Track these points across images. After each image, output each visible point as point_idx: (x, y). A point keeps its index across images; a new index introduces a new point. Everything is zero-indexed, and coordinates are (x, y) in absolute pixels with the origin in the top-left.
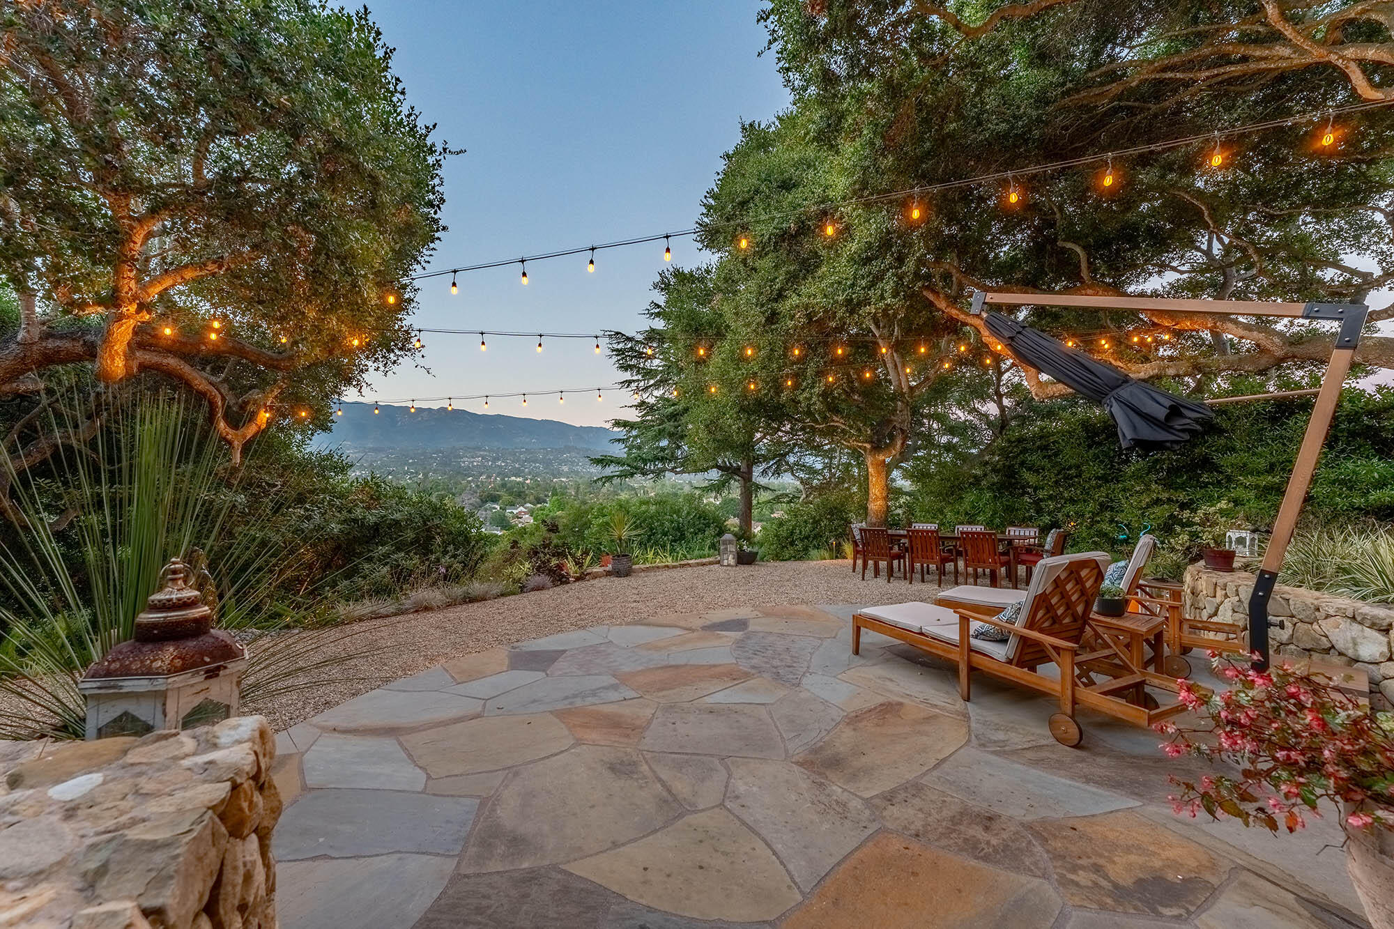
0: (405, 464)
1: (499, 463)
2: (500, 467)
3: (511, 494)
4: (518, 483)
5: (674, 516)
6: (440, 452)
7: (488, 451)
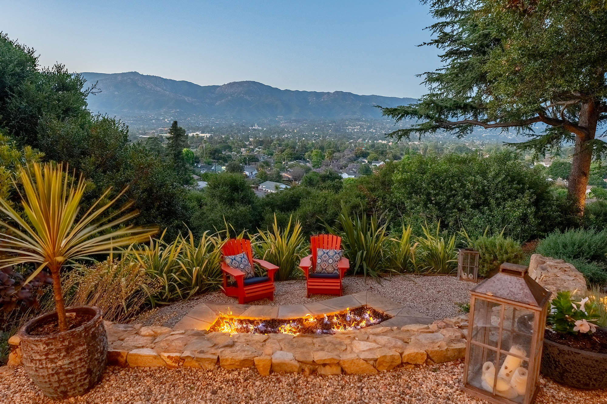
0: (313, 130)
1: (371, 130)
2: (372, 133)
3: (376, 152)
4: (383, 145)
5: (479, 178)
6: (334, 122)
7: (365, 121)
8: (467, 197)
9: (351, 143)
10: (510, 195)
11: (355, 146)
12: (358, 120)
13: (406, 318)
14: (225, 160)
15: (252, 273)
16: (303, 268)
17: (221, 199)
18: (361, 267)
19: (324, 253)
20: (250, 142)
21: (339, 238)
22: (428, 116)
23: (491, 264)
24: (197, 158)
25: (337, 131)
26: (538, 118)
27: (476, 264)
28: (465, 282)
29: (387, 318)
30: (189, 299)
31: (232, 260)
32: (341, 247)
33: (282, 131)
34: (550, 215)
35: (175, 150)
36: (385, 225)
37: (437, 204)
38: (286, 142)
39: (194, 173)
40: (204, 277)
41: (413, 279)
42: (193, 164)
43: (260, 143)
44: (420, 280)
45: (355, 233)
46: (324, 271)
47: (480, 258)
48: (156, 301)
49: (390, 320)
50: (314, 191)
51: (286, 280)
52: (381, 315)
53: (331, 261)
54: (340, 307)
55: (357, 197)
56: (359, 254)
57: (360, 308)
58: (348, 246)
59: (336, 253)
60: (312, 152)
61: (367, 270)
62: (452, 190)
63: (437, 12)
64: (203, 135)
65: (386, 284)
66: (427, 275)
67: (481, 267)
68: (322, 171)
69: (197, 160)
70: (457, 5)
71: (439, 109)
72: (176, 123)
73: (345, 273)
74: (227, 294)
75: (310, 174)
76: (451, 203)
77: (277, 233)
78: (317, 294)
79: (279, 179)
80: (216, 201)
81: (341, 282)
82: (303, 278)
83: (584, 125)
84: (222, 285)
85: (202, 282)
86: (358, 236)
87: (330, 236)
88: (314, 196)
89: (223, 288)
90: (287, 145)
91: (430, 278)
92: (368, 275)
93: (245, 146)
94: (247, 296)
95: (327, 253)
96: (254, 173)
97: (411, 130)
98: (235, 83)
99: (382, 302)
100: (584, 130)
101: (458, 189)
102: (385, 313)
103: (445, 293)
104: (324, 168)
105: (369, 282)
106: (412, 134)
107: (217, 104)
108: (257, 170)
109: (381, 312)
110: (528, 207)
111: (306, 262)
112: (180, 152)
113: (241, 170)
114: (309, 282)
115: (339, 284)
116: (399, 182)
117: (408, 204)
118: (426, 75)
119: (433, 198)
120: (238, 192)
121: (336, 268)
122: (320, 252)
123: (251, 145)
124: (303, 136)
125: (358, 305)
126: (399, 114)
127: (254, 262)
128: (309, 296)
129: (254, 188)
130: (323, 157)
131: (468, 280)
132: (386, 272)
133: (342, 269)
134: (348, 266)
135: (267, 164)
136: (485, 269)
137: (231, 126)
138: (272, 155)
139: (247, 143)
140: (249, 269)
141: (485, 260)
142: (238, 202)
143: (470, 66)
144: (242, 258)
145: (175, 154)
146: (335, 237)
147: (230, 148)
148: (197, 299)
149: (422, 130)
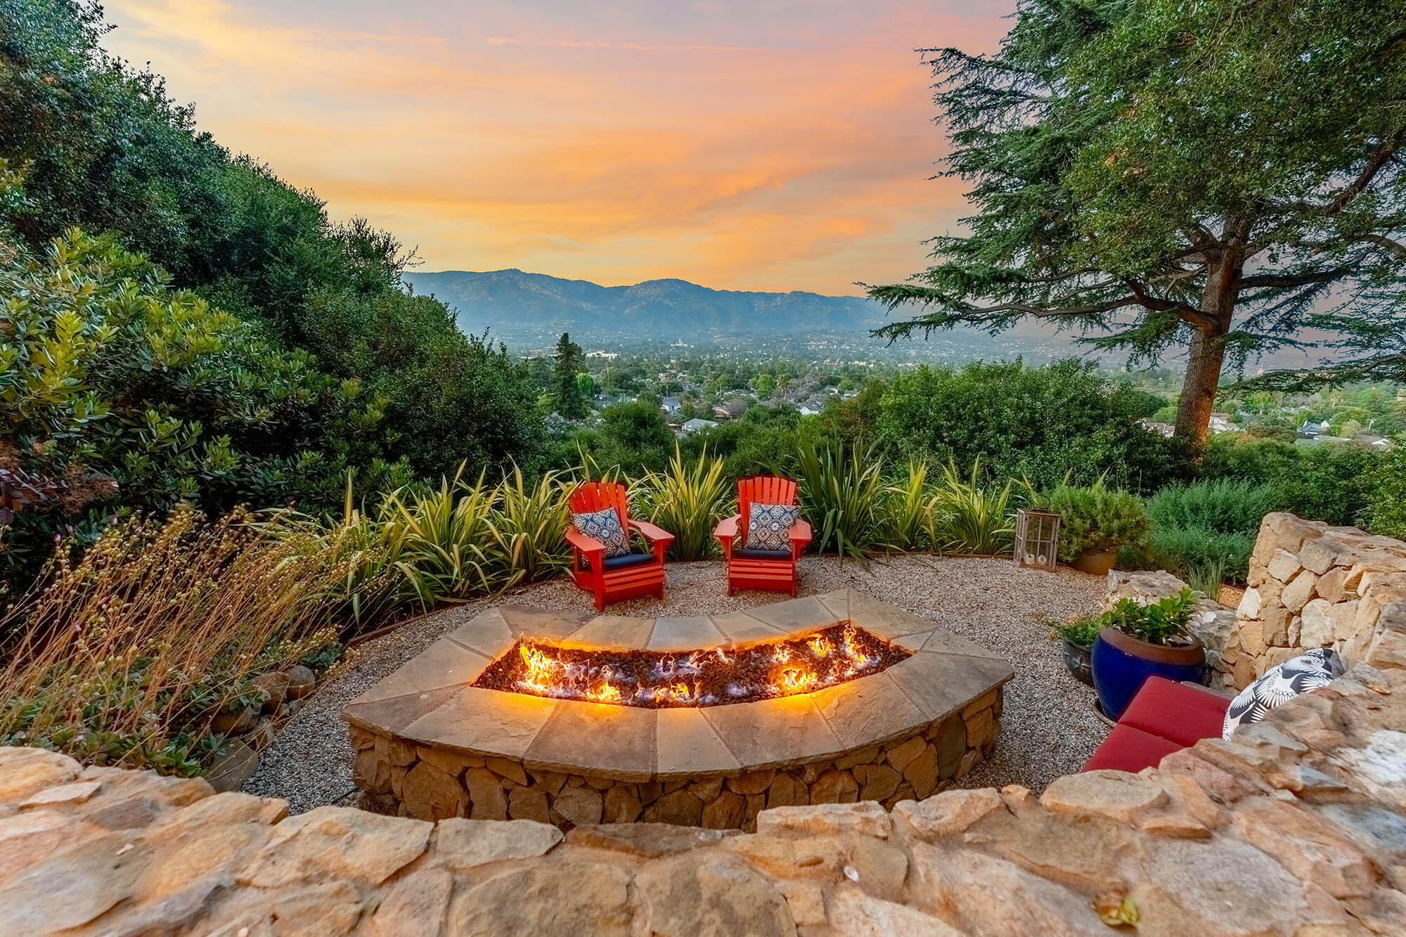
0: (759, 348)
1: (845, 347)
2: (845, 350)
3: (851, 378)
4: (861, 367)
5: (1027, 399)
6: (791, 336)
7: (835, 334)
8: (1003, 430)
9: (814, 365)
10: (1078, 428)
11: (820, 370)
12: (824, 332)
13: (944, 658)
14: (637, 389)
15: (626, 546)
16: (721, 538)
17: (621, 437)
18: (833, 539)
19: (764, 511)
20: (672, 365)
21: (792, 485)
22: (942, 300)
23: (1086, 537)
24: (597, 386)
25: (794, 348)
26: (1133, 298)
27: (1054, 536)
28: (1032, 571)
29: (899, 656)
30: (505, 594)
31: (587, 521)
32: (795, 500)
33: (716, 350)
34: (1151, 460)
35: (565, 374)
36: (877, 464)
37: (953, 443)
38: (722, 364)
39: (593, 407)
40: (538, 551)
41: (931, 563)
42: (591, 395)
43: (686, 366)
44: (944, 566)
45: (823, 479)
46: (762, 544)
47: (1063, 526)
48: (437, 596)
49: (907, 662)
50: (759, 428)
51: (694, 560)
52: (883, 647)
53: (775, 526)
54: (791, 624)
55: (823, 434)
56: (830, 514)
57: (834, 628)
58: (808, 501)
59: (786, 512)
60: (758, 378)
61: (845, 545)
62: (977, 419)
63: (957, 137)
64: (607, 355)
65: (881, 571)
66: (955, 556)
67: (1064, 543)
68: (771, 404)
69: (597, 389)
70: (992, 122)
71: (965, 280)
72: (566, 336)
73: (802, 550)
74: (578, 586)
75: (754, 409)
76: (976, 442)
77: (680, 475)
78: (747, 589)
79: (710, 415)
80: (614, 442)
81: (794, 568)
82: (721, 558)
83: (1210, 310)
84: (572, 568)
85: (535, 560)
86: (829, 484)
87: (776, 480)
88: (759, 435)
89: (571, 574)
90: (723, 369)
91: (962, 561)
92: (846, 554)
93: (664, 371)
94: (609, 590)
95: (769, 512)
96: (676, 408)
97: (912, 324)
98: (651, 282)
99: (883, 615)
100: (1211, 319)
101: (989, 419)
102: (893, 643)
103: (998, 592)
104: (774, 399)
105: (848, 567)
106: (914, 331)
107: (627, 311)
108: (681, 403)
109: (883, 638)
110: (1112, 447)
111: (728, 528)
112: (572, 377)
113: (659, 402)
114: (733, 566)
115: (790, 571)
116: (890, 408)
117: (904, 444)
118: (936, 241)
119: (945, 434)
120: (645, 428)
121: (785, 540)
122: (755, 510)
123: (672, 368)
124: (746, 356)
125: (830, 622)
126: (894, 295)
127: (630, 525)
128: (732, 593)
129: (675, 427)
130: (774, 385)
131: (1036, 567)
132: (877, 548)
133: (797, 542)
134: (808, 536)
135: (695, 395)
136: (1074, 548)
137: (645, 343)
138: (702, 382)
139: (668, 366)
140: (620, 538)
141: (1073, 529)
142: (645, 442)
143: (1024, 201)
144: (606, 518)
145: (565, 379)
146: (784, 482)
147: (643, 373)
148: (520, 594)
149: (931, 322)
